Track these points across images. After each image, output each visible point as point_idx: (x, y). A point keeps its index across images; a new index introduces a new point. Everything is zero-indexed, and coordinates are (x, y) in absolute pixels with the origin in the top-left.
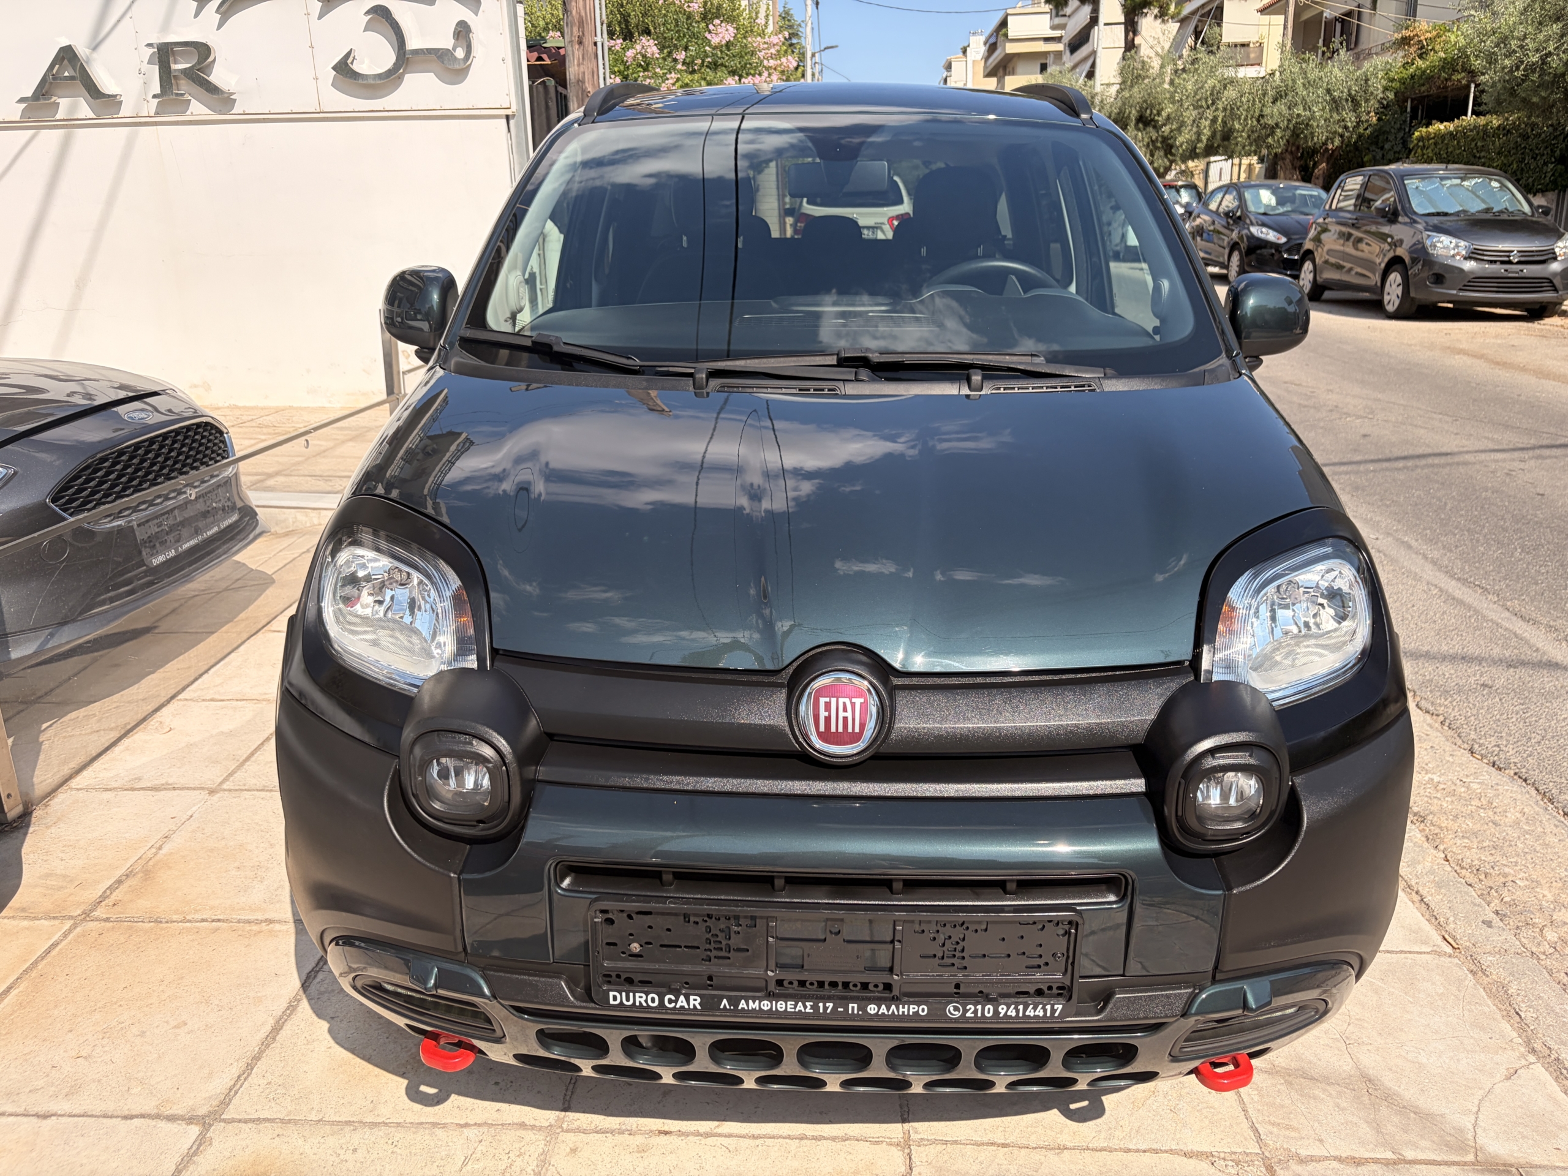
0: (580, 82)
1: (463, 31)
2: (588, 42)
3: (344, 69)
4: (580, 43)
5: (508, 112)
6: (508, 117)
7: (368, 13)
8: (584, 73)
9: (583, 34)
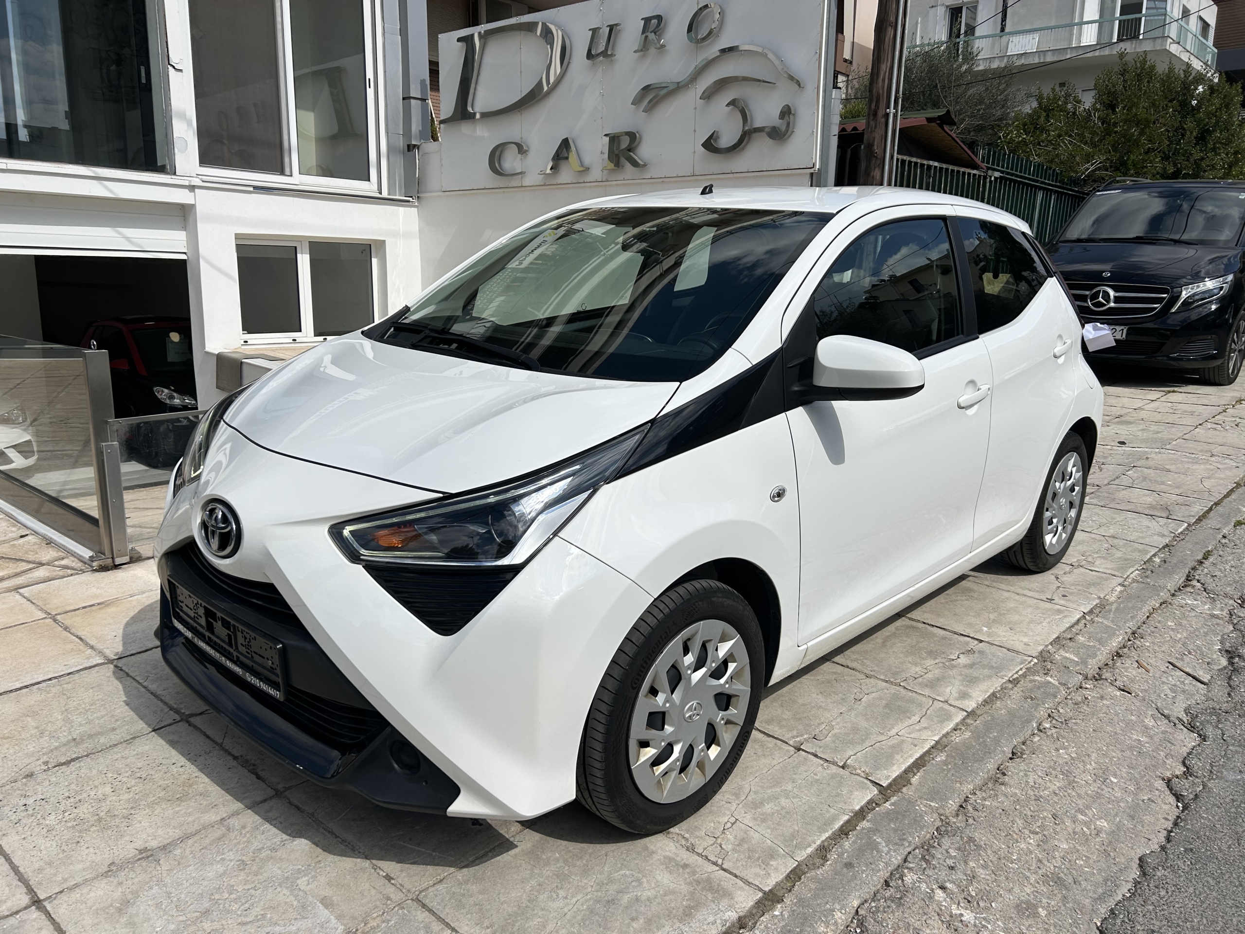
0: (870, 146)
1: (787, 113)
2: (881, 113)
3: (710, 145)
4: (875, 114)
5: (812, 171)
6: (812, 174)
7: (728, 105)
8: (874, 138)
9: (878, 108)
